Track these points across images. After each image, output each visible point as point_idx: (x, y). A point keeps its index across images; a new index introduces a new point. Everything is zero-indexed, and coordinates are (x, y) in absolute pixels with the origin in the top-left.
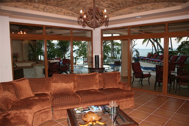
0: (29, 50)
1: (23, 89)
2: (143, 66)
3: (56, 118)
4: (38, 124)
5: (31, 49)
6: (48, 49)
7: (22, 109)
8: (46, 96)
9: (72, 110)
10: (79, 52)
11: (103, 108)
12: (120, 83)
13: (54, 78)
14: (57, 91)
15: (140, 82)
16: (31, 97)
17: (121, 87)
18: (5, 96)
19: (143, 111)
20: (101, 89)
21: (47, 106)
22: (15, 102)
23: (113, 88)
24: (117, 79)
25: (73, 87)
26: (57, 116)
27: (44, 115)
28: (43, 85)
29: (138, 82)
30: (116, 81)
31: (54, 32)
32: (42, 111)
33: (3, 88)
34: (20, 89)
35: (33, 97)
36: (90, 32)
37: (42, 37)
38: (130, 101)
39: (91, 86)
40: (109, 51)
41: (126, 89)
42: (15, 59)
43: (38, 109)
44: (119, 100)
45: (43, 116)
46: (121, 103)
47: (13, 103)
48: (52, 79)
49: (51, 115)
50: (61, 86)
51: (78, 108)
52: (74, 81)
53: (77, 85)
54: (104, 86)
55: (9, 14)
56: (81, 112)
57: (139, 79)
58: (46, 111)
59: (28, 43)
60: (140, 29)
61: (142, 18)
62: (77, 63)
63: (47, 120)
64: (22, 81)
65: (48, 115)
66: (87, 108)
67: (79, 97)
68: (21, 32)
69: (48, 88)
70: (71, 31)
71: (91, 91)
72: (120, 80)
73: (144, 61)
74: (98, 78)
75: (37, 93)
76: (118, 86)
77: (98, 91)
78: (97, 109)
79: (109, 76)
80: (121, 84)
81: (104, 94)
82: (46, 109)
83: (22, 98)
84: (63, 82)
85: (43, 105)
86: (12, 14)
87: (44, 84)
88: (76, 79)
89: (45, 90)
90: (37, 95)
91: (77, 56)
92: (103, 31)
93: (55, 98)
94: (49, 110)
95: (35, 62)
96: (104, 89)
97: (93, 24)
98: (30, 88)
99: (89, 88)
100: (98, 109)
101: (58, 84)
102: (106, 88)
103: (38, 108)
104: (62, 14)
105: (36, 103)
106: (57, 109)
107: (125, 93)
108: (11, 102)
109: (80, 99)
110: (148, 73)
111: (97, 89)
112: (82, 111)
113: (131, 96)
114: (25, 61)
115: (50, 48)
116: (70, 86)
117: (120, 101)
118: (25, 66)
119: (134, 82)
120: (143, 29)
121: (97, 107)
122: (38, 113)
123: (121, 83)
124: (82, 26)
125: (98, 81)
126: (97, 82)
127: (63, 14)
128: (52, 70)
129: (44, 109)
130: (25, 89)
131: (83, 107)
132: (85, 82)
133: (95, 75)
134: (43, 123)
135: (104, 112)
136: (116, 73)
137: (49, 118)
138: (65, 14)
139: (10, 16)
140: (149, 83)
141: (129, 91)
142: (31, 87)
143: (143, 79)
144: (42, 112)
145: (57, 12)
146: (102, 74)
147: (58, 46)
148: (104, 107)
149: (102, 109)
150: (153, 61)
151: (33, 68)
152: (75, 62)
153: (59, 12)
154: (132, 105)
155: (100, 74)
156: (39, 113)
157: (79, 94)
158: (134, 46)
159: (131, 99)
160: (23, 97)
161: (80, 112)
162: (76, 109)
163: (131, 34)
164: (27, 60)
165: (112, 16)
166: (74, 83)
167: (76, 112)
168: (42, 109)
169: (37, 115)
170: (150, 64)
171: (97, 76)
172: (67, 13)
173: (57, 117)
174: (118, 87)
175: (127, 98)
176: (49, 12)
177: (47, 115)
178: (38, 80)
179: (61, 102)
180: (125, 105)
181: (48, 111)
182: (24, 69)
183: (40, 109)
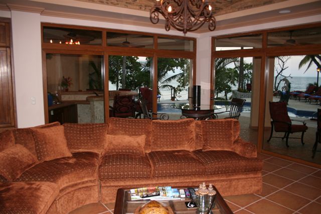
0: (91, 73)
1: (50, 143)
2: (296, 109)
3: (104, 200)
4: (70, 210)
5: (94, 71)
6: (130, 72)
7: (39, 179)
8: (91, 158)
9: (126, 192)
10: (182, 78)
11: (187, 193)
12: (236, 142)
13: (110, 126)
14: (113, 149)
15: (285, 139)
16: (64, 158)
17: (238, 150)
18: (12, 154)
19: (279, 203)
20: (197, 152)
21: (88, 177)
22: (29, 166)
23: (222, 151)
24: (231, 134)
25: (143, 145)
26: (106, 196)
27: (82, 193)
28: (90, 137)
29: (281, 139)
30: (230, 137)
31: (130, 42)
32: (80, 186)
33: (16, 139)
34: (44, 142)
35: (69, 158)
36: (192, 42)
37: (100, 50)
38: (252, 179)
39: (180, 145)
40: (236, 78)
41: (247, 156)
42: (65, 87)
43: (70, 182)
44: (230, 175)
45: (81, 195)
46: (234, 183)
47: (25, 168)
48: (106, 126)
49: (96, 195)
50: (120, 141)
51: (139, 189)
52: (148, 133)
53: (152, 141)
54: (204, 145)
55: (40, 8)
56: (141, 199)
57: (282, 134)
58: (87, 187)
59: (90, 61)
60: (289, 38)
61: (291, 12)
62: (177, 98)
63: (88, 202)
64: (52, 128)
65: (90, 194)
66: (154, 191)
67: (152, 165)
68: (72, 41)
69: (98, 142)
70: (154, 40)
71: (176, 153)
72: (237, 137)
73: (299, 100)
74: (193, 130)
75: (77, 151)
76: (233, 147)
77: (192, 155)
78: (174, 194)
79: (215, 126)
80: (240, 144)
81: (200, 163)
82: (87, 182)
83: (48, 159)
84: (125, 134)
85: (82, 174)
86: (46, 9)
87: (91, 135)
88: (151, 130)
89: (93, 147)
90: (76, 155)
91: (179, 86)
92: (216, 41)
93: (105, 164)
94: (94, 184)
95: (95, 93)
96: (203, 151)
97: (183, 24)
98: (65, 141)
99: (176, 148)
100: (177, 194)
101: (117, 137)
102: (208, 150)
103: (70, 179)
104: (135, 7)
105: (68, 170)
106: (108, 185)
107: (243, 163)
108: (21, 165)
109: (153, 168)
110: (302, 124)
111: (192, 150)
112: (143, 197)
113: (255, 171)
114: (81, 91)
115: (133, 71)
116: (137, 142)
117: (232, 178)
118: (80, 99)
119: (271, 140)
120: (297, 38)
121: (176, 190)
122: (71, 189)
123: (240, 142)
124: (165, 30)
125: (194, 135)
126: (192, 136)
127: (138, 7)
128: (119, 110)
129: (83, 183)
130: (54, 143)
131: (149, 188)
132: (167, 136)
133: (188, 123)
134: (81, 208)
135: (187, 203)
136: (231, 121)
137: (92, 199)
138: (141, 8)
139: (42, 13)
140: (303, 144)
141: (252, 159)
142: (67, 139)
143: (290, 134)
144: (80, 188)
145: (127, 4)
146: (202, 122)
147: (146, 68)
148: (189, 192)
149: (184, 196)
150: (317, 99)
151: (89, 104)
152: (174, 95)
153: (129, 3)
154: (257, 188)
155: (200, 122)
156: (73, 189)
157: (152, 158)
158: (281, 71)
159: (256, 176)
160: (48, 156)
161: (138, 198)
162: (133, 191)
163: (268, 47)
164: (86, 90)
165: (231, 11)
166: (148, 136)
167: (132, 197)
168: (79, 181)
169: (68, 193)
170: (310, 106)
171: (193, 125)
172: (146, 6)
173: (107, 199)
174: (232, 149)
175: (246, 174)
176: (112, 3)
177: (88, 193)
178: (82, 128)
179: (115, 172)
180: (243, 187)
181: (90, 186)
182: (79, 106)
183: (76, 182)
